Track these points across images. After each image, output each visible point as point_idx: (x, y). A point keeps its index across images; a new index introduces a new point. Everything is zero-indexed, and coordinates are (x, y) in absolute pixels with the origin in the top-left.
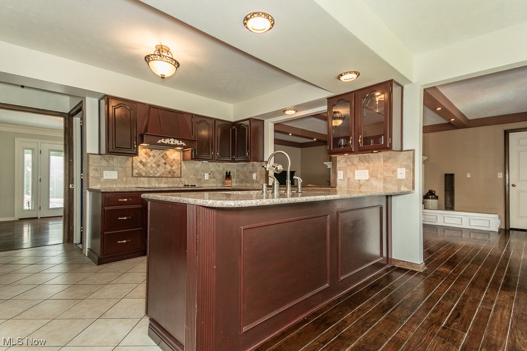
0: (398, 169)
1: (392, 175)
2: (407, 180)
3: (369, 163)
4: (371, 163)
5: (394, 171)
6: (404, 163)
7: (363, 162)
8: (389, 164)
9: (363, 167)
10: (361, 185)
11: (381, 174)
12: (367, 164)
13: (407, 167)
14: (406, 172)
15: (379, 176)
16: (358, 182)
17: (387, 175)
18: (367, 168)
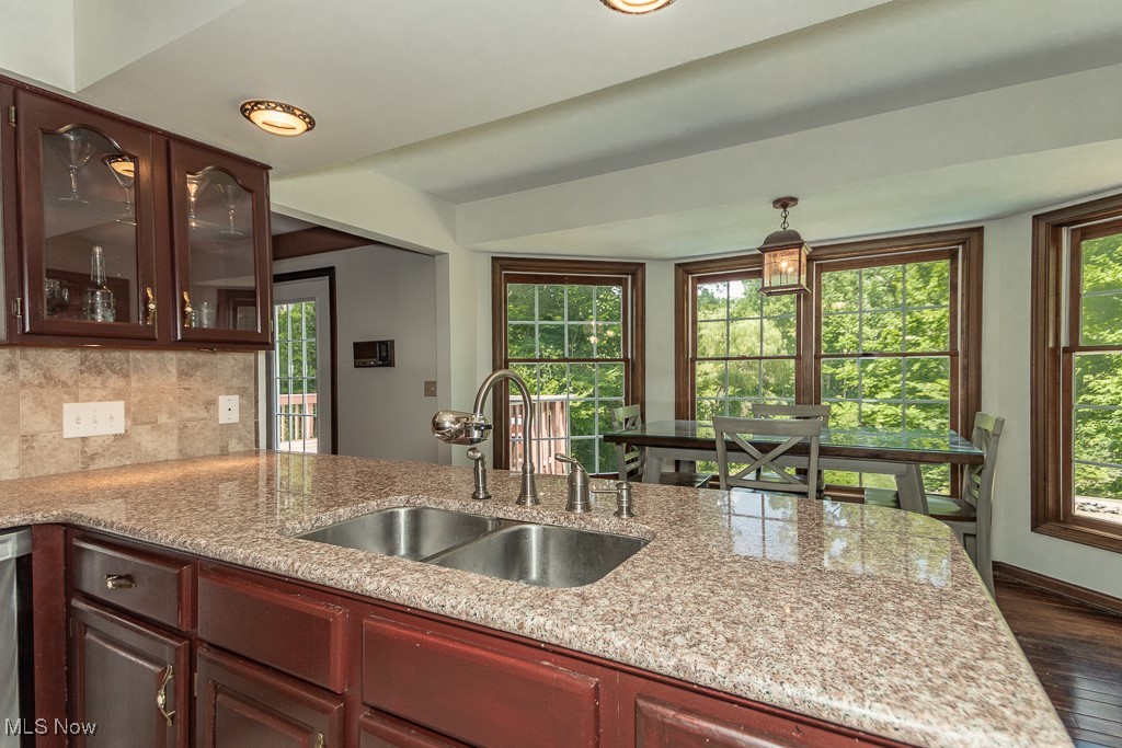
0: (221, 398)
1: (203, 414)
2: (244, 425)
3: (126, 376)
4: (134, 378)
5: (211, 404)
6: (236, 382)
7: (100, 372)
8: (195, 383)
9: (99, 393)
10: (93, 457)
11: (172, 414)
12: (115, 382)
13: (242, 392)
14: (240, 405)
15: (163, 419)
16: (77, 446)
17: (189, 415)
18: (118, 396)
